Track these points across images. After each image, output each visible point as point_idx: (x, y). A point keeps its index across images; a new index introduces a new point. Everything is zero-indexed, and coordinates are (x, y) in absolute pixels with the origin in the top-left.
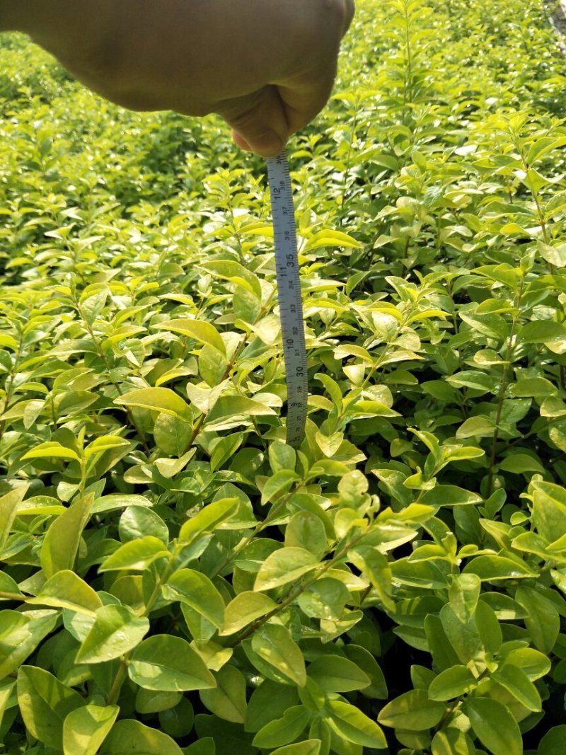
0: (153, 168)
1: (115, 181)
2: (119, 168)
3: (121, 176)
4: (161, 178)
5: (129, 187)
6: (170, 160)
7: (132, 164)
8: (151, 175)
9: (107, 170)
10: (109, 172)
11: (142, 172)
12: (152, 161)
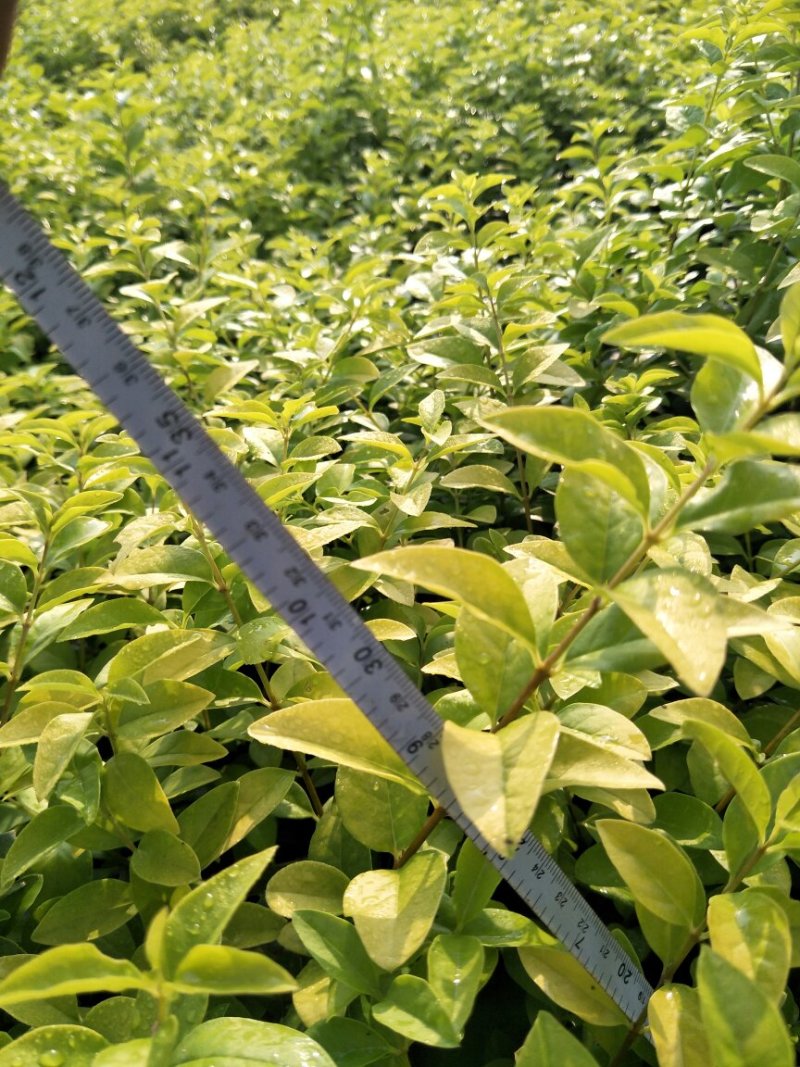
0: (308, 174)
1: (246, 194)
2: (254, 172)
3: (256, 188)
4: (322, 191)
5: (269, 204)
6: (336, 163)
7: (275, 167)
8: (305, 186)
9: (234, 177)
10: (238, 180)
11: (291, 180)
12: (306, 163)
